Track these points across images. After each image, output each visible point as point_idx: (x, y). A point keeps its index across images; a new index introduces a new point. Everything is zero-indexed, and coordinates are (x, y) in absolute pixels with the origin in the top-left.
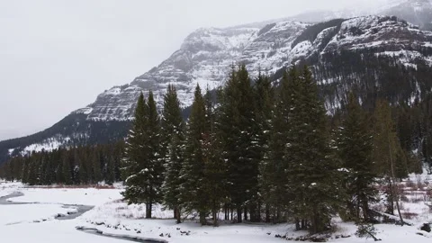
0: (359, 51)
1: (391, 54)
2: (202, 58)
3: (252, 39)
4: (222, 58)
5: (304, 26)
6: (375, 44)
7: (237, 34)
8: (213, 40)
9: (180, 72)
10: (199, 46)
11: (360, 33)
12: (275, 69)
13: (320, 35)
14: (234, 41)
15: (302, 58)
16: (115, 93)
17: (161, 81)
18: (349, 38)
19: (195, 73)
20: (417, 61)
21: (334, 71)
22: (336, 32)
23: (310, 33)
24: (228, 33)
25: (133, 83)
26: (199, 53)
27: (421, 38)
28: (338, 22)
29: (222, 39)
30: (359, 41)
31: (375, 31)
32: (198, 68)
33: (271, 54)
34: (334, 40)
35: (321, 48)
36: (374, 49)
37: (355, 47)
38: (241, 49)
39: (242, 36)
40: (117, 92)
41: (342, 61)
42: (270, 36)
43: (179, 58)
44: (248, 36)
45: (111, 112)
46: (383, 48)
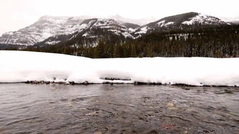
0: (103, 29)
1: (112, 30)
2: (46, 25)
3: (65, 21)
4: (54, 26)
5: (83, 19)
6: (108, 27)
7: (59, 19)
8: (50, 20)
9: (38, 29)
10: (45, 21)
11: (103, 23)
12: (73, 32)
13: (90, 22)
14: (58, 22)
15: (83, 29)
16: (10, 34)
17: (30, 32)
18: (100, 24)
19: (44, 30)
20: (120, 33)
21: (95, 34)
22: (95, 22)
23: (86, 22)
24: (56, 19)
25: (18, 31)
26: (45, 24)
27: (121, 27)
28: (96, 20)
29: (54, 20)
30: (103, 26)
31: (108, 23)
32: (45, 29)
33: (72, 27)
34: (95, 24)
35: (91, 26)
36: (108, 29)
37: (102, 27)
38: (61, 24)
39: (61, 20)
41: (98, 31)
42: (71, 21)
43: (38, 24)
44: (63, 20)
45: (8, 41)
46: (110, 29)
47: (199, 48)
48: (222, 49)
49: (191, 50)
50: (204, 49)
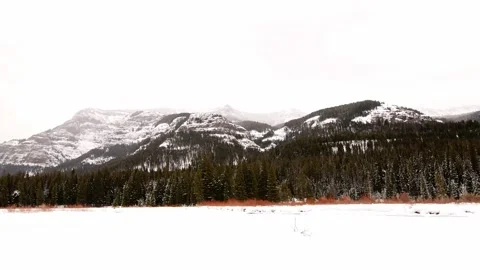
0: (200, 133)
1: (219, 135)
2: (88, 127)
3: (126, 119)
5: (161, 115)
6: (210, 129)
7: (114, 115)
8: (97, 117)
9: (70, 134)
10: (87, 119)
11: (201, 122)
12: (141, 140)
13: (175, 121)
14: (112, 119)
15: (162, 133)
16: (14, 145)
17: (53, 139)
18: (194, 124)
19: (81, 136)
20: (233, 141)
21: (185, 142)
22: (185, 120)
23: (168, 119)
24: (108, 114)
25: (30, 139)
26: (86, 124)
27: (235, 129)
28: (187, 115)
29: (104, 117)
30: (200, 126)
31: (210, 121)
32: (84, 133)
33: (139, 130)
34: (185, 124)
35: (176, 128)
36: (210, 132)
37: (198, 130)
38: (118, 125)
39: (117, 117)
40: (16, 143)
41: (190, 137)
42: (138, 118)
43: (70, 125)
44: (122, 117)
45: (7, 158)
46: (215, 132)
47: (396, 168)
48: (441, 169)
49: (381, 173)
50: (406, 171)
